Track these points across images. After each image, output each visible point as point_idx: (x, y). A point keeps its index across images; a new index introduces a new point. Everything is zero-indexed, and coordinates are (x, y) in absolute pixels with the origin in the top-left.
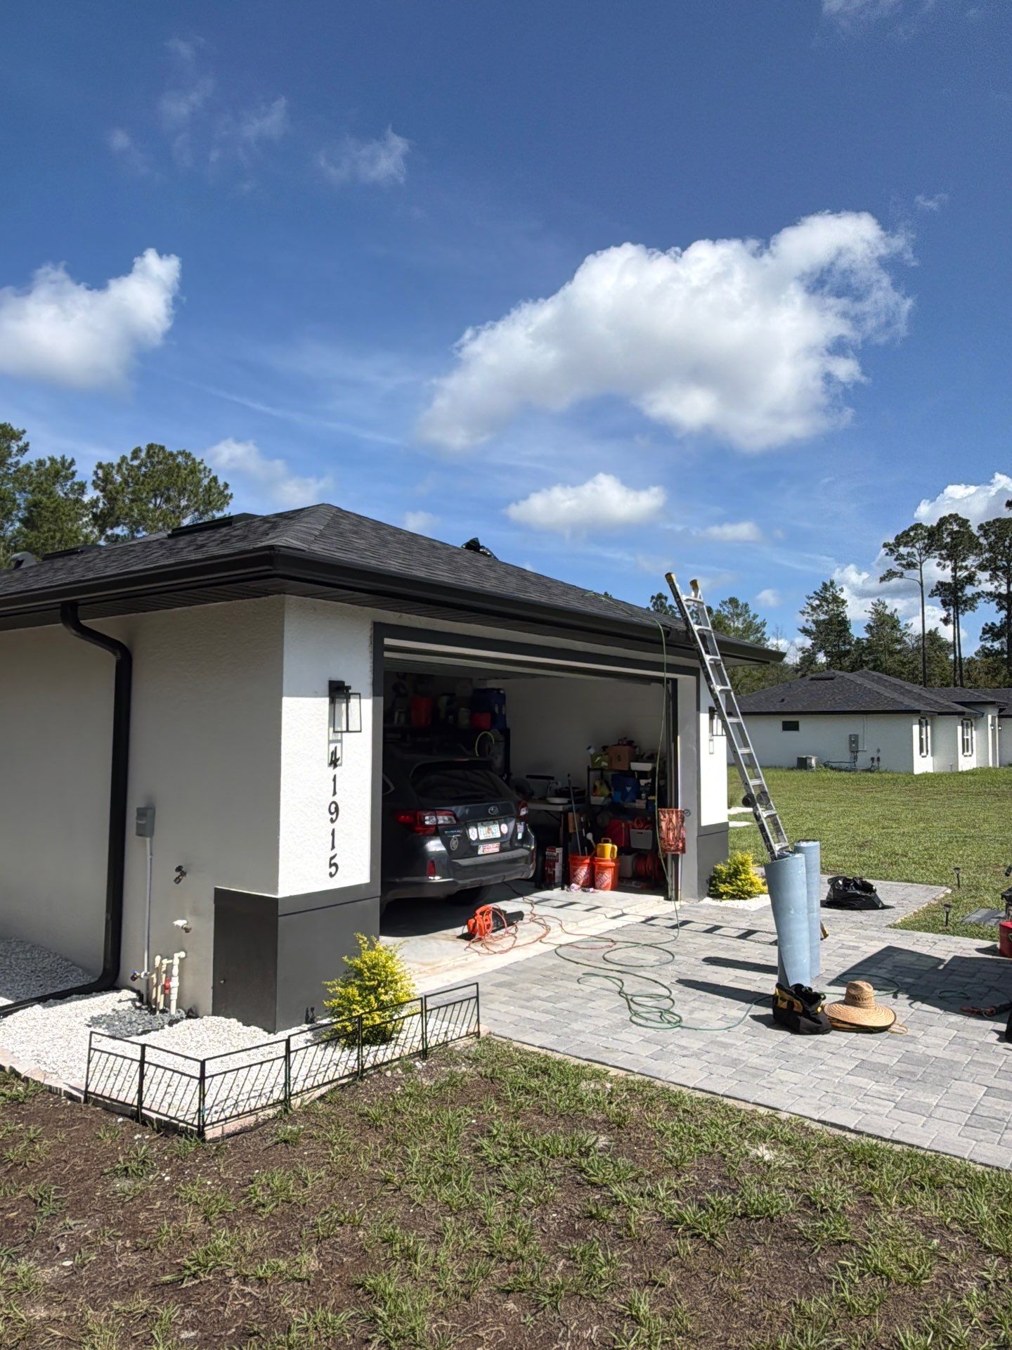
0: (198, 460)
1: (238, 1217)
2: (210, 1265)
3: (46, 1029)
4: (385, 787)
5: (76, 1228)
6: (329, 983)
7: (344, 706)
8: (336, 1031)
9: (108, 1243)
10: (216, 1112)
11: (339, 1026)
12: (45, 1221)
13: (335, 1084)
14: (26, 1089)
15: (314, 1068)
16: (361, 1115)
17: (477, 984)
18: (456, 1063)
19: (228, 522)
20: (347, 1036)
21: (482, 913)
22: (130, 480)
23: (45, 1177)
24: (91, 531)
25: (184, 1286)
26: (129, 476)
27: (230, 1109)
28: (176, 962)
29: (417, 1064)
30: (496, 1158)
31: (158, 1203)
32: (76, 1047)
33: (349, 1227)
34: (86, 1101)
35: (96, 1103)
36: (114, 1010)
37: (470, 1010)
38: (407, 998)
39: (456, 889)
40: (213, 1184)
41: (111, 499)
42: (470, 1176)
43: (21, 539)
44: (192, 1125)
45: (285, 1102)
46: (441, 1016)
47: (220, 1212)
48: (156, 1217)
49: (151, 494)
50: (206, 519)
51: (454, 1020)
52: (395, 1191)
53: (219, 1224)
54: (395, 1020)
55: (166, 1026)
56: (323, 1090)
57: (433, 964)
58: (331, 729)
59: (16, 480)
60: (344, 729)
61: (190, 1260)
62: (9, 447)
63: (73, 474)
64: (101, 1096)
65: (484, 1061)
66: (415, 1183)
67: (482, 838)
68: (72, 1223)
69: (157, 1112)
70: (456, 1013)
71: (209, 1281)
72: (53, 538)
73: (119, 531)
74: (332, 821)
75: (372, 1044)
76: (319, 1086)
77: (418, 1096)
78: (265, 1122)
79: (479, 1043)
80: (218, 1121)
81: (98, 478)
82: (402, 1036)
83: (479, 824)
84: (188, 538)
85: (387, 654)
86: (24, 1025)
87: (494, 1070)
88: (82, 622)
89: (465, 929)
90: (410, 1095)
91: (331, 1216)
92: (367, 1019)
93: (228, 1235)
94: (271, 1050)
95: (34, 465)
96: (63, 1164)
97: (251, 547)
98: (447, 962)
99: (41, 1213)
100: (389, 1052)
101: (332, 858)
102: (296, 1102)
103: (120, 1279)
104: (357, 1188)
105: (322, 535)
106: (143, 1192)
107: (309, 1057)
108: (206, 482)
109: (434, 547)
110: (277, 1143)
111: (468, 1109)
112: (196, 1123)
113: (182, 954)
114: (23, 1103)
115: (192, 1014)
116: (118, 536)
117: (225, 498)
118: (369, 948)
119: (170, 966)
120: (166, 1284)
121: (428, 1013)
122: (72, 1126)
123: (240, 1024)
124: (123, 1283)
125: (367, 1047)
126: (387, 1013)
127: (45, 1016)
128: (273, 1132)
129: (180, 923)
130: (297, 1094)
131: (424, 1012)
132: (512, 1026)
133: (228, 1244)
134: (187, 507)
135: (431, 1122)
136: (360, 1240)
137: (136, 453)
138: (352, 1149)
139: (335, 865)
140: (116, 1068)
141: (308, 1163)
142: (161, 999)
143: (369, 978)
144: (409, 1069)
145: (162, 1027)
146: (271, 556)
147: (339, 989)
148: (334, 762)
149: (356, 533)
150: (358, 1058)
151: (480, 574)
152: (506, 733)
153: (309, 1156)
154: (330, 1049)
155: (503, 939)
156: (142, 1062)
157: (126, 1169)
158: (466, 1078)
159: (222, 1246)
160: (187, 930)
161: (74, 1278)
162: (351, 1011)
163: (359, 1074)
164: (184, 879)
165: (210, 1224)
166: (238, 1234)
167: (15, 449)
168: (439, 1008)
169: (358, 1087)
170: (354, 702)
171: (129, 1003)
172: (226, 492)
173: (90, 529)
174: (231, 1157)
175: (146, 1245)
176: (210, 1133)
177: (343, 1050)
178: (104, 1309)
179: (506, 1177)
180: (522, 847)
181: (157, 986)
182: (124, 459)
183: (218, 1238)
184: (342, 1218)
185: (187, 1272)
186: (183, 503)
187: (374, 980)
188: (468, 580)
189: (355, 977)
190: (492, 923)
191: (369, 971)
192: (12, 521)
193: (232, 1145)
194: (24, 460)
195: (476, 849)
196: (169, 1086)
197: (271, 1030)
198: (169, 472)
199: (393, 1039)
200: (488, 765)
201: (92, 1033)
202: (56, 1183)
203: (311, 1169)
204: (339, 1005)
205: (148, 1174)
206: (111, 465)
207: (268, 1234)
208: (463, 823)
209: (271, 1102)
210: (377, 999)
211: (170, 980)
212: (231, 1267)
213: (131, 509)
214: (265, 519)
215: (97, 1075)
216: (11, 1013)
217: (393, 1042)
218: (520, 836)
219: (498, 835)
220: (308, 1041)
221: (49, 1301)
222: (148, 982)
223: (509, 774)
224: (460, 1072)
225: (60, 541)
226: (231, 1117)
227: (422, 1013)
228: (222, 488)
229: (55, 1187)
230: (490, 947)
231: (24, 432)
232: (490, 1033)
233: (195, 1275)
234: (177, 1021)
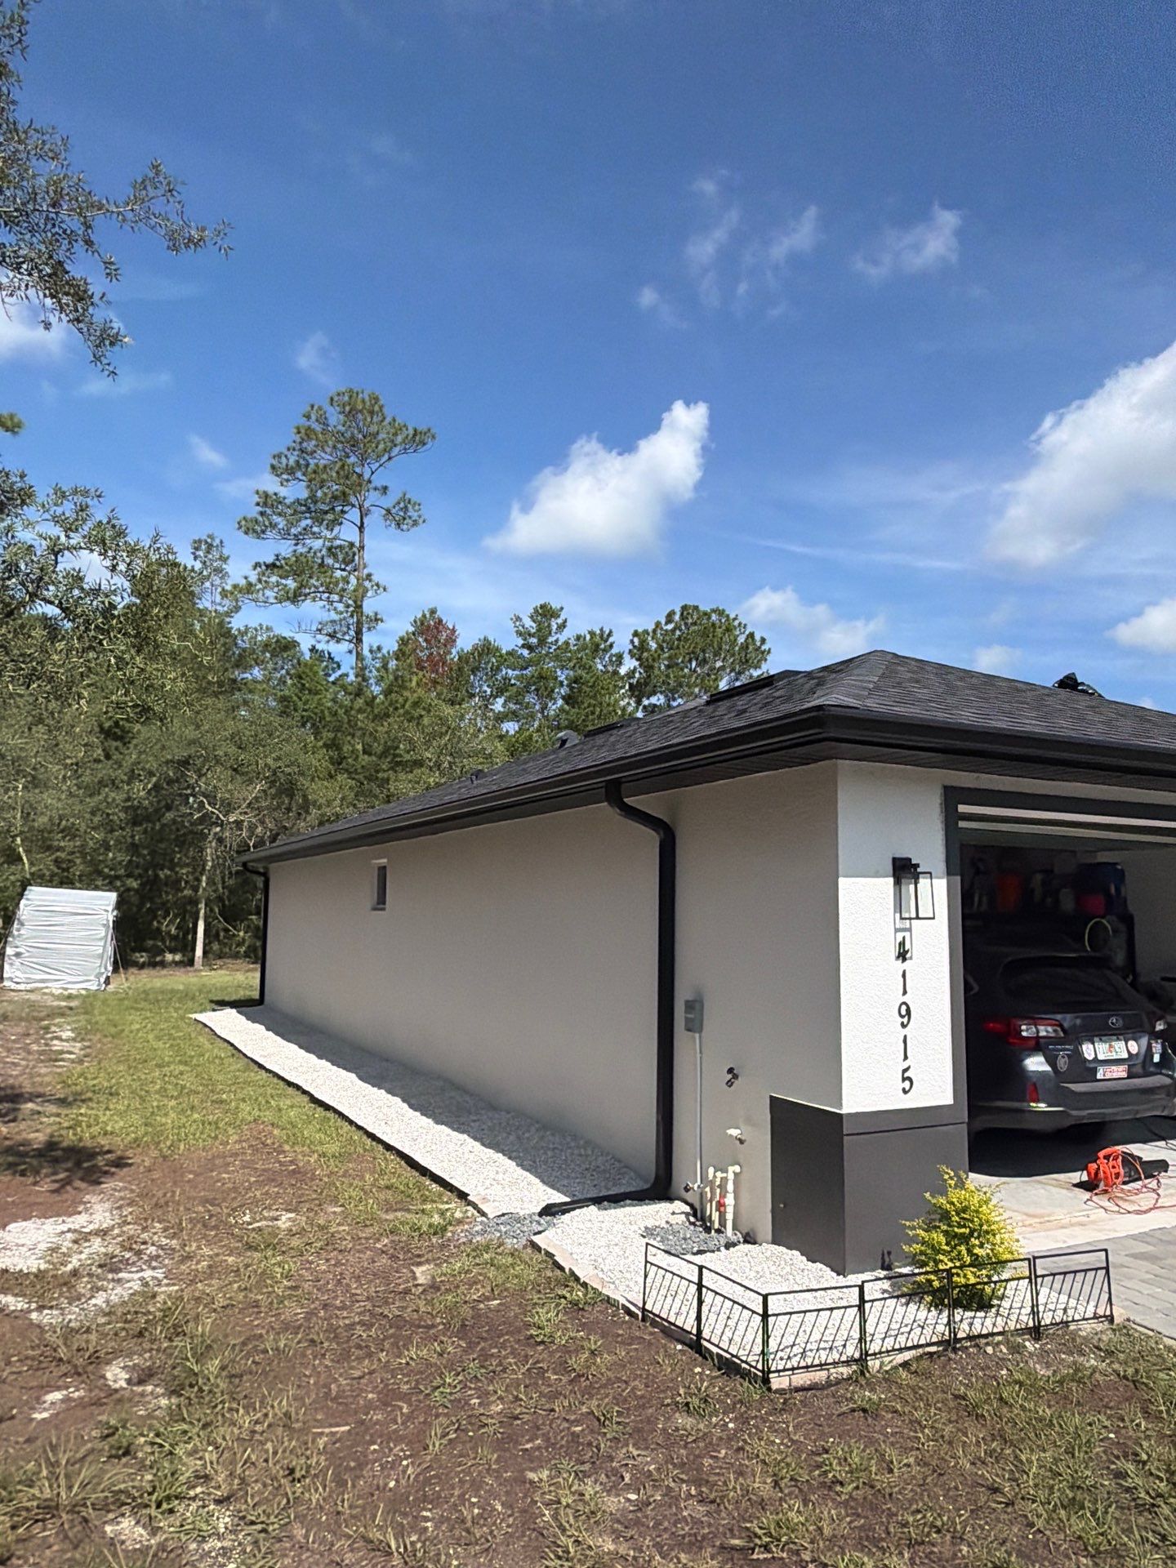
0: (732, 616)
1: (813, 1490)
2: (783, 1539)
3: (603, 1233)
4: (967, 987)
5: (639, 1459)
6: (908, 1223)
7: (912, 887)
8: (919, 1284)
9: (672, 1485)
10: (781, 1359)
11: (922, 1278)
12: (608, 1443)
13: (920, 1351)
14: (585, 1295)
15: (894, 1326)
16: (956, 1397)
17: (1106, 1250)
18: (1082, 1353)
19: (768, 681)
20: (934, 1292)
21: (1107, 1157)
22: (665, 645)
23: (607, 1395)
24: (627, 703)
25: (755, 1556)
26: (664, 641)
27: (797, 1358)
28: (731, 1176)
29: (1027, 1344)
30: (1148, 1493)
31: (723, 1452)
32: (631, 1258)
33: (948, 1537)
34: (643, 1320)
35: (654, 1324)
36: (667, 1222)
37: (1098, 1285)
38: (1009, 1257)
39: (1067, 1123)
40: (782, 1443)
41: (648, 667)
42: (1111, 1510)
43: (563, 716)
44: (755, 1368)
45: (862, 1360)
46: (1057, 1286)
47: (792, 1479)
48: (721, 1468)
49: (687, 658)
50: (744, 680)
51: (1075, 1293)
52: (1007, 1505)
53: (790, 1494)
54: (995, 1283)
55: (722, 1249)
56: (907, 1355)
57: (1042, 1216)
58: (898, 915)
59: (557, 658)
60: (913, 915)
61: (761, 1528)
62: (549, 626)
63: (611, 646)
64: (658, 1316)
65: (1122, 1356)
66: (1034, 1502)
67: (1101, 1057)
68: (635, 1453)
69: (717, 1346)
70: (1077, 1286)
71: (782, 1559)
72: (593, 713)
73: (654, 700)
74: (903, 1026)
75: (966, 1308)
76: (901, 1350)
77: (1031, 1387)
78: (838, 1382)
79: (1114, 1330)
80: (785, 1370)
81: (635, 647)
82: (1006, 1304)
83: (1096, 1039)
84: (726, 703)
85: (962, 824)
86: (581, 1226)
87: (1137, 1371)
88: (625, 800)
89: (1085, 1177)
90: (1021, 1384)
91: (924, 1517)
92: (958, 1275)
93: (801, 1509)
94: (841, 1295)
95: (572, 642)
96: (624, 1386)
97: (797, 709)
98: (1060, 1215)
99: (605, 1434)
100: (989, 1322)
101: (905, 1071)
102: (874, 1364)
103: (687, 1528)
104: (956, 1488)
105: (877, 688)
106: (705, 1434)
107: (888, 1311)
108: (741, 639)
109: (1017, 690)
110: (853, 1410)
111: (1103, 1418)
112: (760, 1366)
113: (737, 1169)
114: (583, 1309)
115: (749, 1239)
116: (655, 705)
117: (763, 655)
118: (956, 1186)
119: (724, 1180)
120: (733, 1548)
121: (1039, 1280)
122: (630, 1344)
123: (804, 1258)
124: (690, 1535)
125: (960, 1310)
126: (984, 1272)
127: (601, 1219)
128: (849, 1395)
129: (734, 1132)
130: (875, 1354)
131: (1033, 1278)
132: (1160, 1315)
133: (802, 1519)
134: (723, 668)
135: (1051, 1425)
136: (963, 1556)
137: (669, 618)
138: (946, 1438)
139: (910, 1079)
140: (674, 1288)
141: (892, 1444)
142: (715, 1216)
143: (959, 1223)
144: (1016, 1349)
145: (718, 1250)
146: (820, 717)
147: (922, 1233)
148: (903, 955)
149: (917, 682)
150: (949, 1323)
151: (1082, 719)
152: (1128, 921)
153: (894, 1434)
154: (913, 1307)
155: (1140, 1194)
156: (700, 1286)
157: (687, 1404)
158: (1097, 1375)
159: (796, 1521)
160: (742, 1142)
161: (639, 1515)
162: (937, 1262)
163: (951, 1343)
164: (736, 1082)
165: (781, 1491)
166: (814, 1510)
167: (554, 627)
168: (1054, 1275)
169: (950, 1359)
170: (924, 882)
171: (683, 1217)
172: (763, 648)
173: (626, 700)
174: (800, 1416)
175: (712, 1497)
176: (777, 1382)
177: (929, 1311)
178: (672, 1560)
179: (1165, 1523)
180: (1161, 1074)
181: (711, 1201)
182: (658, 624)
183: (791, 1508)
184: (939, 1523)
185: (758, 1541)
186: (719, 664)
187: (964, 1226)
188: (1065, 727)
189: (940, 1221)
190: (1122, 1171)
191: (958, 1214)
192: (555, 699)
193: (801, 1401)
194: (562, 638)
195: (1095, 1071)
196: (729, 1318)
197: (840, 1272)
198: (704, 634)
199: (993, 1306)
200: (1103, 963)
201: (647, 1244)
202: (617, 1404)
203: (897, 1452)
204: (922, 1253)
205: (711, 1417)
206: (646, 632)
207: (848, 1519)
208: (1073, 1037)
209: (844, 1358)
210: (969, 1251)
211: (725, 1197)
212: (806, 1549)
213: (668, 676)
214: (809, 675)
215: (654, 1293)
216: (568, 1211)
217: (993, 1310)
218: (1157, 1058)
219: (1125, 1056)
220: (884, 1291)
221: (617, 1536)
222: (702, 1195)
223: (1136, 975)
224: (1087, 1365)
225: (599, 717)
226: (798, 1368)
227: (1030, 1278)
228: (758, 644)
229: (617, 1408)
230: (1120, 1203)
231: (562, 608)
232: (1128, 1320)
233: (766, 1548)
234: (734, 1245)
